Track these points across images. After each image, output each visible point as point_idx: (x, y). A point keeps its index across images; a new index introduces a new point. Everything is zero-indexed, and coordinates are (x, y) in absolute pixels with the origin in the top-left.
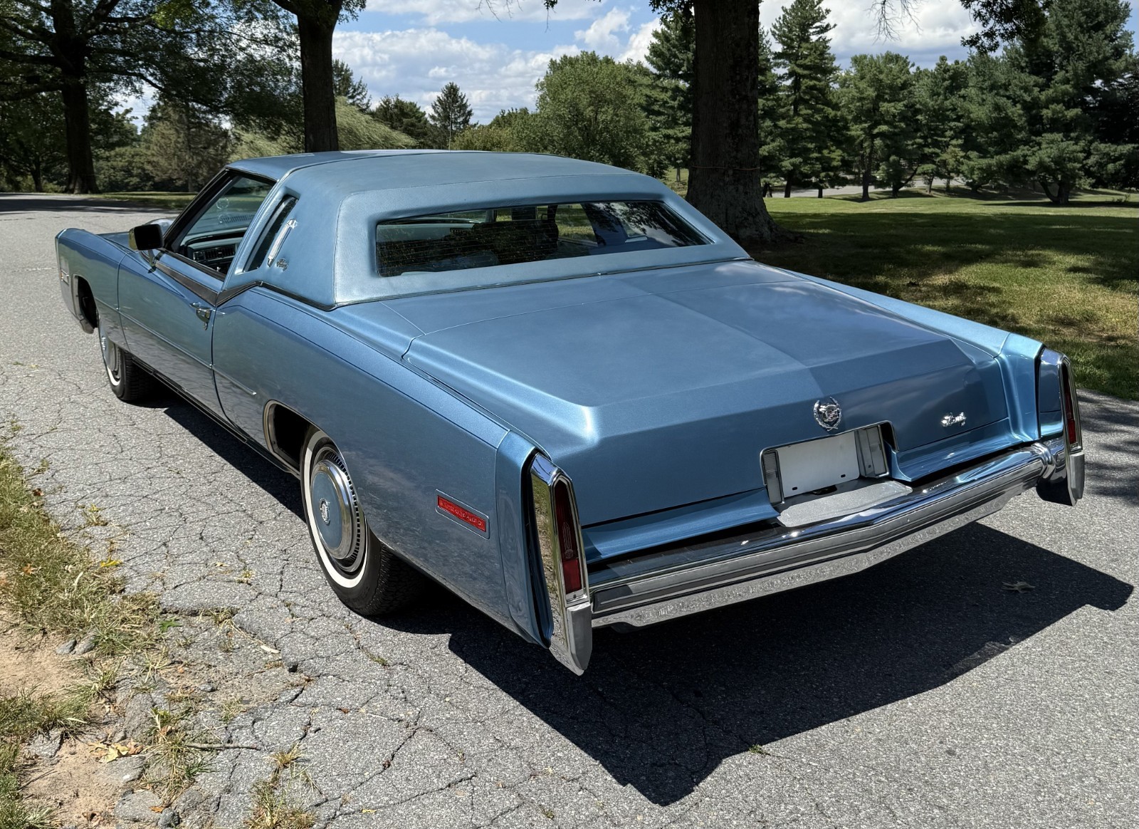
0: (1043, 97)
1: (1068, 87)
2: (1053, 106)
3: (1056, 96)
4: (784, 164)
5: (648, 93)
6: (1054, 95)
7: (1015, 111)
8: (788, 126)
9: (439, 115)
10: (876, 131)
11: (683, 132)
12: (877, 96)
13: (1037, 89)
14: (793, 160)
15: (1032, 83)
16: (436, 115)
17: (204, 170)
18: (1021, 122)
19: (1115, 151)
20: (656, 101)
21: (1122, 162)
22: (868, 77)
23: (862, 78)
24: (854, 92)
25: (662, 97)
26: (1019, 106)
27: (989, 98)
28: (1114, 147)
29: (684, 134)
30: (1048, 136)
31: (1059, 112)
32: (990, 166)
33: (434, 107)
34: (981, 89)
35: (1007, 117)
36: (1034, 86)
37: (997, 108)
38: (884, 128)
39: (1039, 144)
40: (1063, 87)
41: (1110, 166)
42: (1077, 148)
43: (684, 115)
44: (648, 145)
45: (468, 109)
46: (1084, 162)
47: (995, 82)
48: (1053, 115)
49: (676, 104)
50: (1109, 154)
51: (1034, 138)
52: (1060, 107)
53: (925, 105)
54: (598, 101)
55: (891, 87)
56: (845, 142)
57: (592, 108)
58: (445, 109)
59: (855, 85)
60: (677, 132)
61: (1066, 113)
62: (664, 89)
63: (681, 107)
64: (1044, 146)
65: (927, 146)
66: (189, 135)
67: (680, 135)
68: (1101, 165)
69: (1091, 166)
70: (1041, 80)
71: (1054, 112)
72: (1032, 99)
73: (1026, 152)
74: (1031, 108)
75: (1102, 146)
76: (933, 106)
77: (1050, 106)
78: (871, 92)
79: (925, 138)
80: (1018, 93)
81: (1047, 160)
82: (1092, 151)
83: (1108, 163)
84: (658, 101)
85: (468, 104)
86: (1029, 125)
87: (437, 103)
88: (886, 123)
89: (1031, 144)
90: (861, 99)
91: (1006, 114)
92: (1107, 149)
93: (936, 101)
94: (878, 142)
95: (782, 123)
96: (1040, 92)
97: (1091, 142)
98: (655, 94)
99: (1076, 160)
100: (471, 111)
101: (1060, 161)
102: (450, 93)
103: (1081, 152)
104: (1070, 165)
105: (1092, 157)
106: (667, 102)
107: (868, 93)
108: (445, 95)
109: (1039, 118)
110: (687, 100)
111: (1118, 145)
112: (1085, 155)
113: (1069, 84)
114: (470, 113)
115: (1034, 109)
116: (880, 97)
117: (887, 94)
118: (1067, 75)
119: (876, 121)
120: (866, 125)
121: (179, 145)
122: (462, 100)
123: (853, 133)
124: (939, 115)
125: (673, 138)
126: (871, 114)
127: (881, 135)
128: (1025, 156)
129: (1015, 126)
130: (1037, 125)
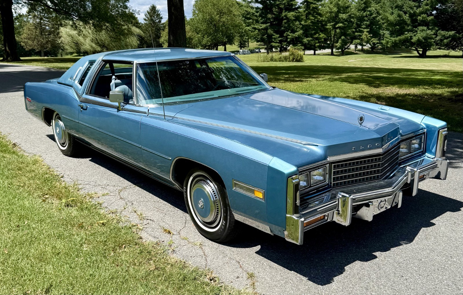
0: (418, 11)
1: (428, 7)
2: (423, 15)
3: (424, 11)
4: (304, 40)
5: (246, 9)
6: (423, 11)
7: (406, 17)
8: (305, 24)
9: (148, 18)
10: (337, 26)
11: (261, 26)
12: (338, 11)
13: (415, 8)
14: (308, 39)
15: (414, 5)
16: (147, 19)
17: (49, 44)
18: (409, 22)
19: (447, 34)
20: (249, 13)
21: (450, 39)
22: (334, 3)
23: (331, 3)
24: (328, 9)
25: (252, 11)
26: (407, 15)
27: (396, 11)
28: (447, 32)
29: (262, 28)
30: (421, 28)
31: (425, 18)
32: (395, 41)
33: (145, 15)
34: (392, 8)
35: (403, 20)
36: (414, 7)
37: (399, 16)
38: (341, 25)
39: (416, 31)
40: (426, 7)
41: (445, 41)
42: (432, 33)
43: (261, 19)
44: (242, 32)
45: (161, 16)
46: (435, 39)
47: (398, 4)
48: (423, 19)
49: (258, 14)
50: (445, 35)
51: (414, 29)
52: (424, 15)
53: (355, 15)
54: (221, 13)
55: (343, 7)
56: (324, 30)
57: (218, 16)
58: (151, 16)
59: (329, 7)
60: (259, 26)
61: (427, 18)
62: (252, 8)
63: (260, 16)
64: (419, 32)
65: (356, 32)
66: (41, 29)
67: (260, 28)
68: (441, 40)
69: (438, 41)
70: (417, 4)
71: (423, 18)
72: (414, 12)
73: (411, 35)
74: (413, 16)
75: (442, 32)
76: (359, 15)
77: (421, 15)
78: (335, 9)
79: (355, 29)
80: (408, 9)
81: (421, 38)
82: (438, 34)
83: (444, 39)
84: (250, 13)
85: (161, 14)
86: (412, 23)
87: (147, 13)
88: (341, 22)
89: (414, 31)
90: (331, 12)
91: (403, 18)
92: (444, 33)
93: (360, 13)
94: (338, 31)
95: (303, 23)
96: (417, 9)
97: (437, 31)
98: (249, 10)
99: (431, 38)
100: (162, 17)
101: (426, 38)
102: (153, 9)
103: (434, 35)
104: (429, 40)
105: (438, 37)
106: (254, 14)
107: (334, 10)
108: (150, 10)
109: (416, 20)
110: (262, 13)
111: (448, 32)
112: (435, 36)
113: (428, 6)
114: (161, 18)
115: (414, 17)
116: (339, 12)
117: (341, 10)
118: (428, 2)
119: (337, 22)
120: (333, 24)
121: (37, 34)
122: (158, 12)
123: (328, 27)
124: (361, 19)
125: (257, 29)
126: (335, 19)
127: (339, 27)
128: (411, 37)
129: (406, 24)
130: (415, 23)
